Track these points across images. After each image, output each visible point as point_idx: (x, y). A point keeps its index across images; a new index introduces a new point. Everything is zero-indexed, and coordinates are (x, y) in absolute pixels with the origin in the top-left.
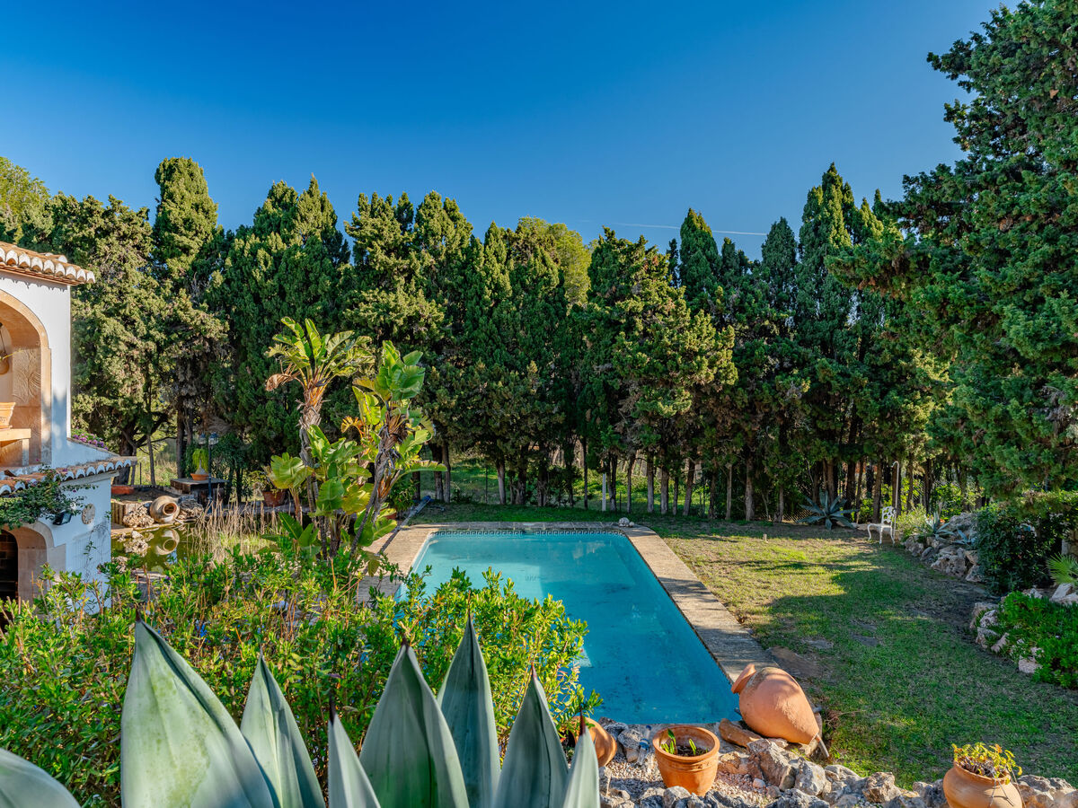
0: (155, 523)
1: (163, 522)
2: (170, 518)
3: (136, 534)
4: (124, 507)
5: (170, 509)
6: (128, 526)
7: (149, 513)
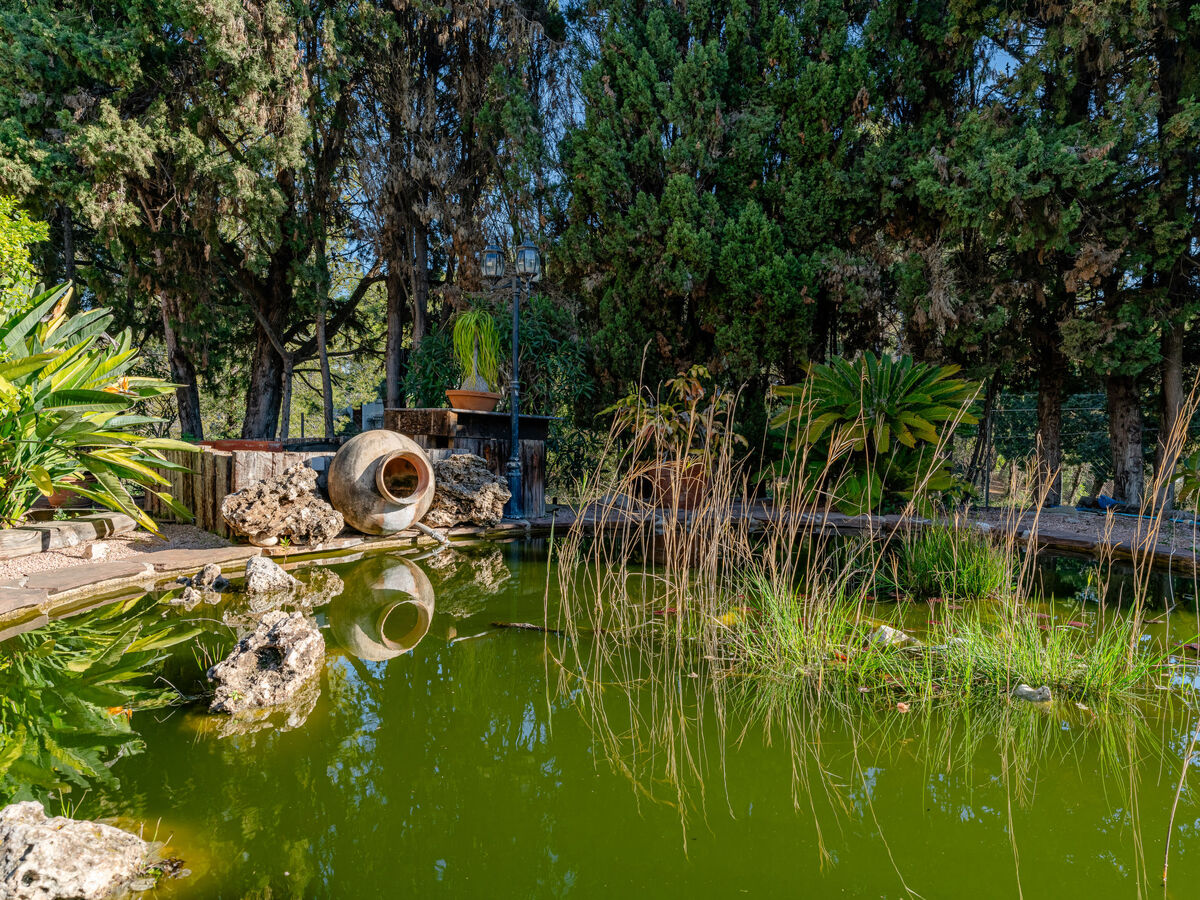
0: (349, 531)
1: (378, 532)
2: (403, 516)
3: (266, 573)
4: (230, 463)
5: (401, 477)
6: (243, 540)
7: (323, 491)
